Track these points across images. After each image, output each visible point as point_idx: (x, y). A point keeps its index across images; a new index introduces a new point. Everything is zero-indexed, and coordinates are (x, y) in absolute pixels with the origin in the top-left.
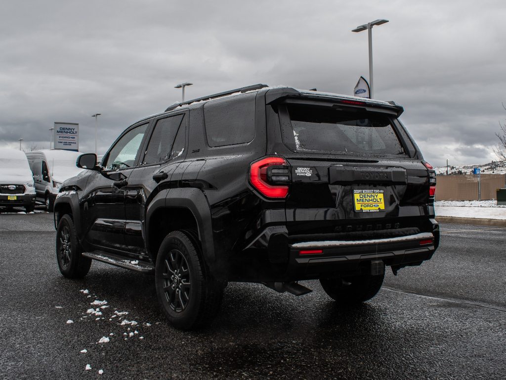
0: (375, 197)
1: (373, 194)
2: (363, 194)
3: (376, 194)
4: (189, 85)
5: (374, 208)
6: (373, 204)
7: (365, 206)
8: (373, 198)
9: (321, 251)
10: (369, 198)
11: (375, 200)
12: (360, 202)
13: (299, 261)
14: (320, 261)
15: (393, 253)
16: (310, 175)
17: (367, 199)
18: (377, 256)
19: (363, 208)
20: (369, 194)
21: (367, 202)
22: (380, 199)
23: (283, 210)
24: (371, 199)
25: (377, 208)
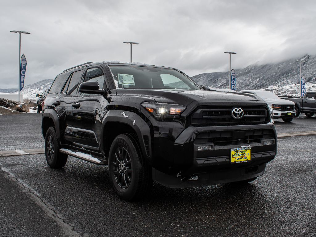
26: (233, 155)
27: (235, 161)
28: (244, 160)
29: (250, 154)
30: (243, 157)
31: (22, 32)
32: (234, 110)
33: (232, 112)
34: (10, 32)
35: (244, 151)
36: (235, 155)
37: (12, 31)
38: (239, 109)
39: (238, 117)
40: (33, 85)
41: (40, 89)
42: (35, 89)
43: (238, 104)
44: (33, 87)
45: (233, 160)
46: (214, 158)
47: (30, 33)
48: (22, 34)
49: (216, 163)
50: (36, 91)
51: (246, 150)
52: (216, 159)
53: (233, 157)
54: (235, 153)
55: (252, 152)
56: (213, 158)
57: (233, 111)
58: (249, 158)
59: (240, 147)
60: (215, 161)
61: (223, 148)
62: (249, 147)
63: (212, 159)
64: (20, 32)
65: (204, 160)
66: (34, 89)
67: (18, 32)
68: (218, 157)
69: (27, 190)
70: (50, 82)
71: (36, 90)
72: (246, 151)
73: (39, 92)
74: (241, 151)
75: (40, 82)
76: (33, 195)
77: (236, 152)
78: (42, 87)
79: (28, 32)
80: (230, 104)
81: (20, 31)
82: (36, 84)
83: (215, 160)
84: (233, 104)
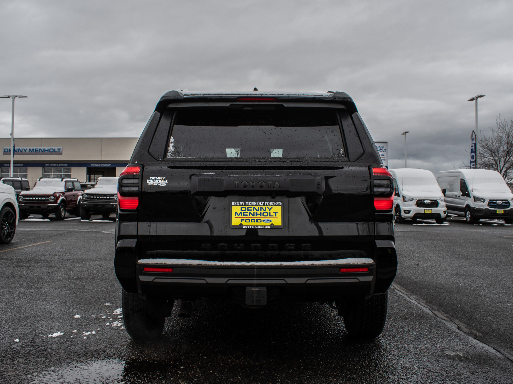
0: (267, 211)
1: (264, 208)
2: (247, 207)
3: (270, 208)
4: (481, 97)
5: (262, 224)
6: (262, 220)
7: (248, 221)
8: (262, 212)
9: (171, 270)
10: (255, 211)
11: (265, 215)
12: (240, 216)
13: (143, 278)
14: (169, 281)
15: (285, 281)
16: (165, 185)
17: (253, 213)
18: (255, 282)
19: (244, 223)
20: (257, 208)
21: (251, 216)
22: (275, 213)
23: (136, 223)
24: (259, 213)
25: (269, 224)
69: (412, 297)
76: (403, 292)
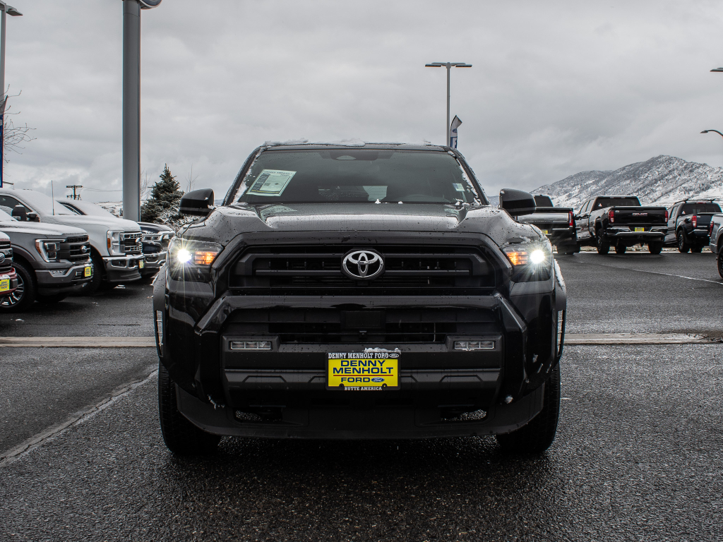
26: (335, 369)
27: (342, 386)
28: (373, 385)
29: (395, 372)
30: (371, 378)
31: (453, 65)
32: (349, 257)
33: (344, 262)
34: (426, 66)
35: (373, 361)
36: (342, 369)
37: (430, 63)
38: (367, 254)
39: (363, 275)
40: (552, 186)
41: (570, 196)
42: (558, 194)
43: (367, 242)
44: (553, 190)
45: (334, 381)
46: (275, 372)
47: (471, 66)
48: (453, 69)
49: (280, 384)
50: (561, 200)
51: (381, 361)
52: (283, 376)
53: (336, 373)
54: (342, 365)
55: (401, 367)
56: (273, 371)
57: (345, 259)
58: (392, 381)
59: (361, 351)
60: (278, 380)
61: (304, 351)
62: (389, 353)
63: (269, 375)
64: (448, 66)
65: (246, 375)
66: (555, 197)
67: (444, 65)
68: (288, 371)
70: (595, 177)
71: (560, 198)
72: (381, 364)
73: (568, 202)
74: (363, 361)
75: (571, 178)
77: (345, 363)
78: (576, 191)
79: (467, 64)
80: (340, 241)
81: (449, 63)
82: (561, 183)
83: (280, 377)
84: (349, 241)
